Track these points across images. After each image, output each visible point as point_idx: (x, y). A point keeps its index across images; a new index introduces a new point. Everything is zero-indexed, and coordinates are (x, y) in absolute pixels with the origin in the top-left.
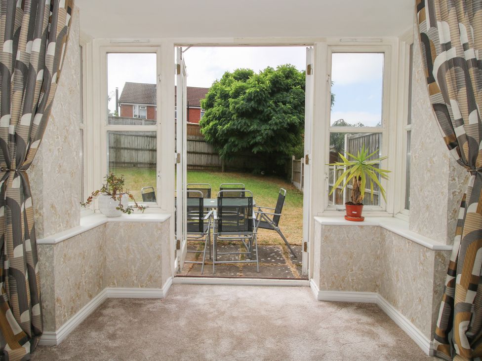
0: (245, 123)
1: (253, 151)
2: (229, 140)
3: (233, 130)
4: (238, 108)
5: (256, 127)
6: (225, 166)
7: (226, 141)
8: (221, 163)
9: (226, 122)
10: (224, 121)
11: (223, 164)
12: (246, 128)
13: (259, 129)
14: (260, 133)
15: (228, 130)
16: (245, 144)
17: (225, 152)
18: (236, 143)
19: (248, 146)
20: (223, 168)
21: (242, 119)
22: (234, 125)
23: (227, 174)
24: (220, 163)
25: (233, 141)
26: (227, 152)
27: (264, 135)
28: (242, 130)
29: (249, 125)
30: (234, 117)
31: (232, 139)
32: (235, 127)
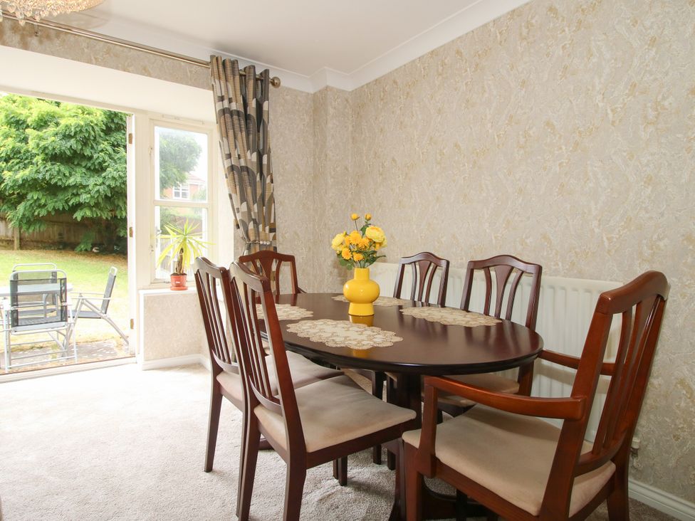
0: (59, 172)
1: (74, 217)
2: (29, 196)
3: (35, 180)
4: (46, 148)
5: (79, 180)
6: (21, 239)
7: (22, 197)
8: (13, 233)
9: (21, 165)
10: (17, 163)
11: (17, 236)
12: (61, 179)
13: (84, 183)
14: (87, 189)
15: (25, 181)
16: (60, 206)
17: (20, 214)
18: (43, 201)
19: (67, 208)
20: (16, 242)
21: (52, 164)
22: (38, 172)
23: (25, 252)
24: (10, 234)
25: (35, 198)
26: (24, 215)
27: (93, 193)
28: (53, 182)
29: (67, 174)
30: (39, 159)
31: (34, 195)
32: (40, 176)
